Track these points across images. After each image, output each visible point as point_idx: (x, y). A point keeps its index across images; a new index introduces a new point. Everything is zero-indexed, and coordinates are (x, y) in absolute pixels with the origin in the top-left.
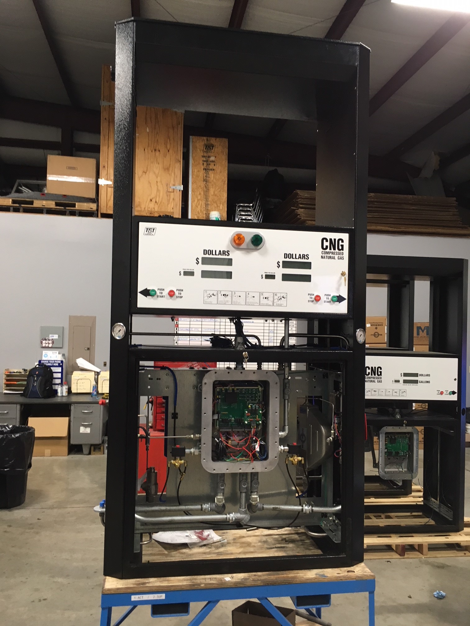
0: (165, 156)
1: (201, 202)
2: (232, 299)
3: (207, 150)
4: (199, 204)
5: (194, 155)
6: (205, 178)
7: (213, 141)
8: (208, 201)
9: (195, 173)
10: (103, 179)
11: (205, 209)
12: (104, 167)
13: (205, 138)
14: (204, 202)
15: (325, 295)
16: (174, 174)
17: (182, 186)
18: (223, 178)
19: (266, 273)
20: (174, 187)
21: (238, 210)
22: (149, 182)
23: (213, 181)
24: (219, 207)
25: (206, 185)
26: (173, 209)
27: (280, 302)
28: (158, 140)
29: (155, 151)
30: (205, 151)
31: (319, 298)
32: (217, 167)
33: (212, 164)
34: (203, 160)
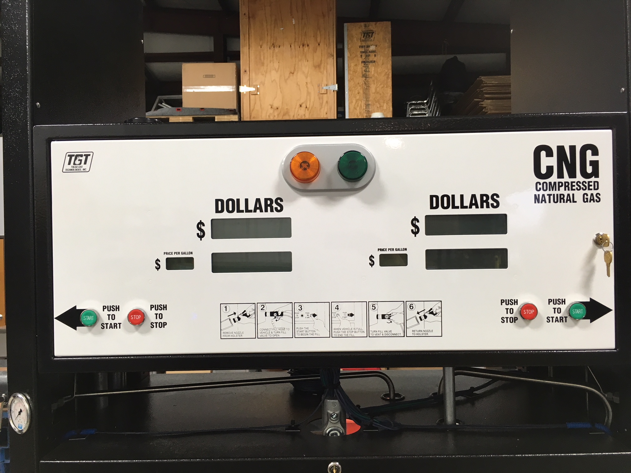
0: (315, 51)
1: (360, 102)
2: (294, 323)
3: (365, 39)
4: (358, 106)
5: (350, 46)
6: (364, 73)
7: (372, 26)
8: (369, 101)
9: (352, 69)
10: (245, 86)
11: (366, 111)
12: (245, 71)
13: (363, 24)
14: (364, 102)
15: (550, 301)
16: (327, 72)
17: (337, 85)
18: (386, 70)
19: (381, 250)
20: (327, 88)
21: (410, 109)
22: (297, 84)
23: (374, 75)
24: (383, 106)
25: (365, 81)
26: (327, 114)
27: (423, 326)
28: (305, 33)
29: (303, 46)
30: (363, 41)
31: (532, 311)
32: (378, 58)
33: (372, 55)
34: (361, 50)
